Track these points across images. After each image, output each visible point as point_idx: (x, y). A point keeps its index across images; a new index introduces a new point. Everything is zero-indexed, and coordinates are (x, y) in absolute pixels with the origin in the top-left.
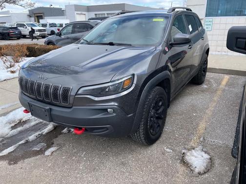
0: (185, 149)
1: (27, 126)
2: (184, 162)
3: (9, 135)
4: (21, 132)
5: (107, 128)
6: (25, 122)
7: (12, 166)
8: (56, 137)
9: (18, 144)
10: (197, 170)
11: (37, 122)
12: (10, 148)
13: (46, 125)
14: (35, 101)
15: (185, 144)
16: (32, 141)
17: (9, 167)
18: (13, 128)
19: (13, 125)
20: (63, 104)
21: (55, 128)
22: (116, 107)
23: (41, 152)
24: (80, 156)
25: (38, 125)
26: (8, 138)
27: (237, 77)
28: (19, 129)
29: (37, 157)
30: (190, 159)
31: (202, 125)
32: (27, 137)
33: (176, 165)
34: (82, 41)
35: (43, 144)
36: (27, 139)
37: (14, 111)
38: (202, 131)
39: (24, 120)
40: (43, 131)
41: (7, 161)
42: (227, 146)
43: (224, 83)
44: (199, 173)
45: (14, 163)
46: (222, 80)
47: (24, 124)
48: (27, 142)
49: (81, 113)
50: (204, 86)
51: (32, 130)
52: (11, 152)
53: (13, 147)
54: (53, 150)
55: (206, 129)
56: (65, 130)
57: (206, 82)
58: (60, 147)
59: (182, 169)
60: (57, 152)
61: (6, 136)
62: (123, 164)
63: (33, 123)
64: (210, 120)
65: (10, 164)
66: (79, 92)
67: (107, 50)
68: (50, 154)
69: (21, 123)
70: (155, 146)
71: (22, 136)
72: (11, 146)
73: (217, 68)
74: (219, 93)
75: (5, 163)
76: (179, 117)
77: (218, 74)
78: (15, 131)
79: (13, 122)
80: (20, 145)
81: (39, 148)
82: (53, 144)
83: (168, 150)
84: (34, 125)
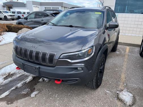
0: (117, 91)
1: (14, 77)
2: (119, 99)
3: (3, 84)
4: (11, 82)
5: (77, 80)
6: (12, 75)
7: (10, 105)
8: (36, 84)
9: (11, 90)
10: (128, 104)
11: (21, 74)
12: (6, 92)
13: (27, 77)
14: (27, 62)
15: (116, 88)
16: (20, 87)
17: (8, 106)
18: (5, 78)
19: (5, 76)
20: (49, 64)
21: (34, 78)
22: (83, 66)
23: (28, 95)
24: (55, 97)
25: (22, 77)
26: (3, 86)
27: (134, 47)
28: (10, 79)
29: (26, 98)
30: (122, 97)
31: (123, 76)
32: (16, 85)
33: (115, 101)
34: (50, 24)
35: (28, 89)
36: (16, 86)
37: (5, 68)
38: (124, 80)
39: (12, 73)
40: (26, 80)
41: (6, 102)
42: (140, 88)
43: (127, 51)
44: (130, 105)
45: (11, 103)
46: (126, 49)
47: (12, 76)
48: (17, 88)
49: (61, 70)
50: (117, 52)
51: (18, 80)
52: (7, 96)
53: (8, 92)
54: (36, 93)
55: (125, 78)
56: (41, 80)
57: (117, 50)
58: (40, 91)
59: (119, 103)
60: (39, 95)
61: (2, 85)
62: (83, 101)
63: (18, 76)
64: (126, 73)
65: (8, 104)
66: (61, 57)
67: (71, 30)
68: (34, 96)
69: (10, 75)
70: (99, 89)
71: (12, 84)
72: (7, 91)
73: (122, 42)
74: (126, 56)
75: (4, 103)
76: (108, 71)
77: (123, 46)
78: (7, 81)
79: (5, 74)
80: (12, 90)
81: (26, 92)
82: (34, 89)
83: (108, 92)
84: (19, 77)
